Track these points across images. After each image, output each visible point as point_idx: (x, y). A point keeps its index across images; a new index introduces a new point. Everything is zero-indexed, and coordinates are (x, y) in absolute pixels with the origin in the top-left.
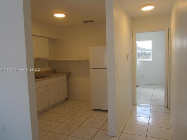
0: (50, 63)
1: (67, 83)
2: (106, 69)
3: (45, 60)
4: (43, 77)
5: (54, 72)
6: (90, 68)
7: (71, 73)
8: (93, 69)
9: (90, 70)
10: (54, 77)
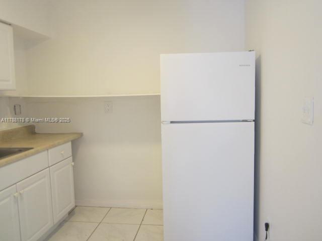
5: (31, 134)
6: (162, 119)
10: (38, 152)
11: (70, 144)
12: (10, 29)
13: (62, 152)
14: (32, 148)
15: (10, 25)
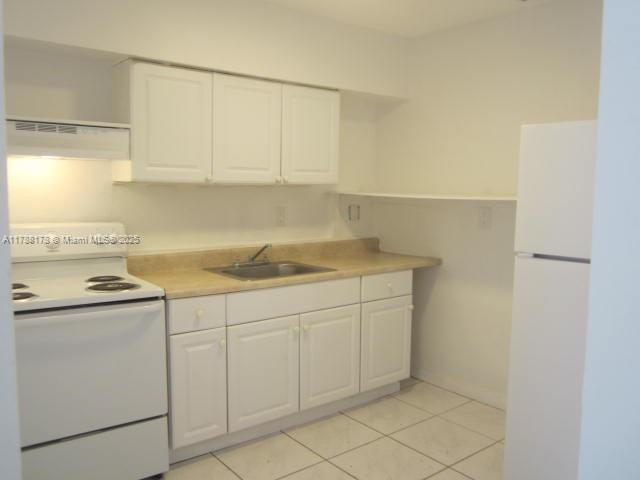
0: (353, 207)
1: (411, 307)
2: (587, 261)
3: (328, 194)
4: (300, 270)
5: (371, 250)
6: (516, 249)
7: (439, 262)
8: (536, 256)
9: (517, 261)
10: (341, 277)
11: (410, 273)
12: (336, 96)
13: (389, 285)
14: (335, 270)
15: (337, 90)
